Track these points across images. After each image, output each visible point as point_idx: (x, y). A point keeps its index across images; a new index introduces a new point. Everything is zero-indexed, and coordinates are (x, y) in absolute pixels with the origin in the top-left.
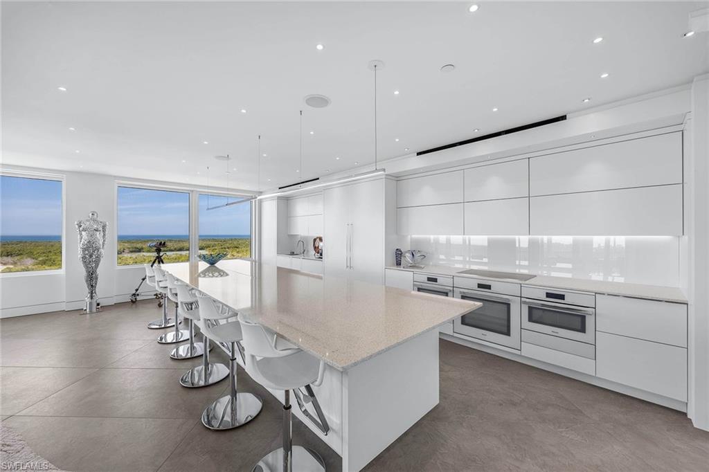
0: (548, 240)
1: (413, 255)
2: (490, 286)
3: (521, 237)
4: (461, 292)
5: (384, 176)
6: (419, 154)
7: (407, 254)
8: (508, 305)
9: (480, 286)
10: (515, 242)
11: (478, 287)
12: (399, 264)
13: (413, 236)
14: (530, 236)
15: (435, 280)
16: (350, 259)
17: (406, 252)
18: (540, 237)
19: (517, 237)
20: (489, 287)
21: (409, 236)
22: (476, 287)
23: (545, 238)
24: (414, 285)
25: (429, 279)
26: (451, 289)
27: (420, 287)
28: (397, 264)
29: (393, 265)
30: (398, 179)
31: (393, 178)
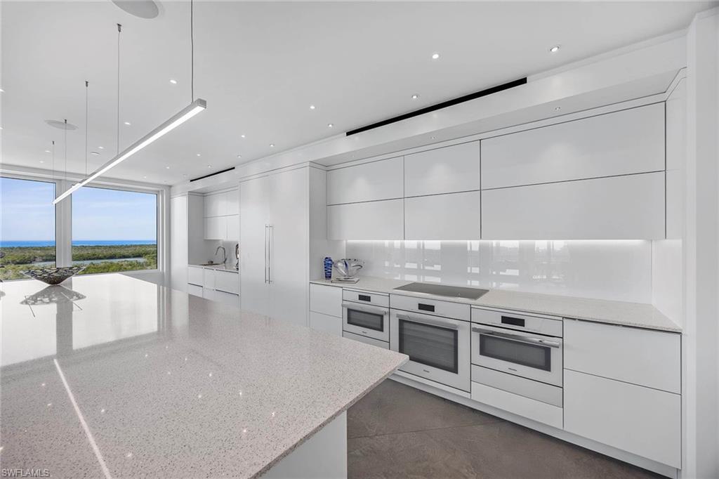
0: (497, 244)
1: (346, 265)
2: (434, 307)
3: (472, 241)
4: (398, 316)
5: (308, 164)
6: (349, 134)
7: (339, 264)
8: (455, 332)
9: (422, 307)
10: (467, 248)
11: (419, 308)
12: (328, 276)
13: (349, 241)
14: (481, 241)
15: (367, 299)
16: (268, 270)
17: (339, 261)
18: (489, 241)
19: (468, 242)
20: (431, 308)
21: (345, 242)
22: (416, 308)
23: (494, 242)
24: (343, 306)
25: (362, 298)
26: (387, 310)
27: (351, 308)
28: (326, 277)
29: (320, 279)
30: (328, 168)
31: (319, 167)
